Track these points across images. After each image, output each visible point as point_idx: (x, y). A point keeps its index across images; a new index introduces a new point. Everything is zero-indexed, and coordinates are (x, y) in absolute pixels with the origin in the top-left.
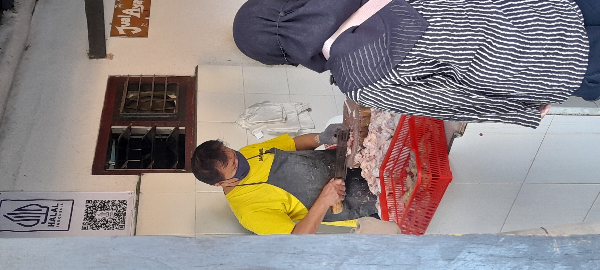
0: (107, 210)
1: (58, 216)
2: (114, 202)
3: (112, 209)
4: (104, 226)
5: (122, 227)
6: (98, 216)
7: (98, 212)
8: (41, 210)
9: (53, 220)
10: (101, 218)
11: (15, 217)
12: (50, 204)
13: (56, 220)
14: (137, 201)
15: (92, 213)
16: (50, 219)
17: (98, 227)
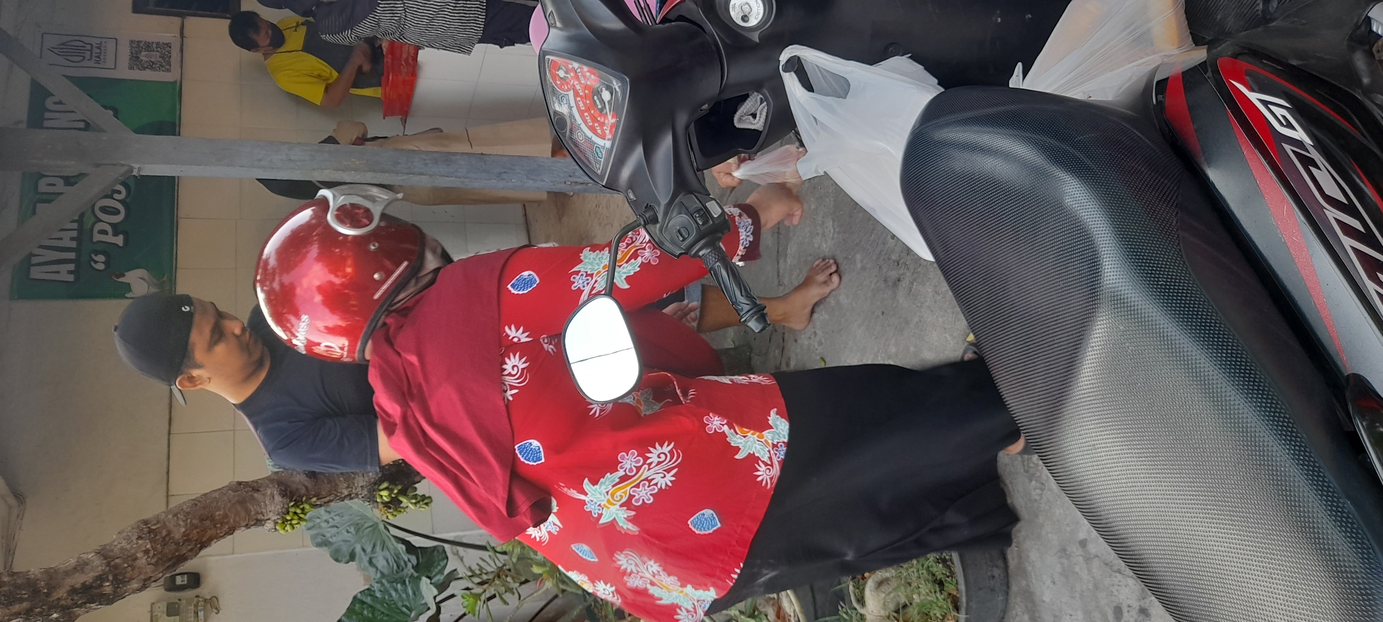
0: (151, 51)
1: (103, 54)
2: (158, 44)
3: (157, 51)
4: (150, 67)
5: (168, 70)
6: (143, 56)
7: (143, 53)
8: (85, 47)
9: (98, 57)
10: (146, 59)
11: (61, 52)
12: (94, 42)
13: (102, 57)
14: (182, 45)
15: (137, 54)
16: (96, 57)
17: (144, 68)
